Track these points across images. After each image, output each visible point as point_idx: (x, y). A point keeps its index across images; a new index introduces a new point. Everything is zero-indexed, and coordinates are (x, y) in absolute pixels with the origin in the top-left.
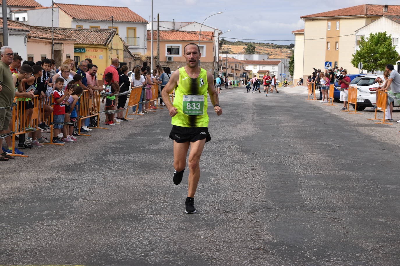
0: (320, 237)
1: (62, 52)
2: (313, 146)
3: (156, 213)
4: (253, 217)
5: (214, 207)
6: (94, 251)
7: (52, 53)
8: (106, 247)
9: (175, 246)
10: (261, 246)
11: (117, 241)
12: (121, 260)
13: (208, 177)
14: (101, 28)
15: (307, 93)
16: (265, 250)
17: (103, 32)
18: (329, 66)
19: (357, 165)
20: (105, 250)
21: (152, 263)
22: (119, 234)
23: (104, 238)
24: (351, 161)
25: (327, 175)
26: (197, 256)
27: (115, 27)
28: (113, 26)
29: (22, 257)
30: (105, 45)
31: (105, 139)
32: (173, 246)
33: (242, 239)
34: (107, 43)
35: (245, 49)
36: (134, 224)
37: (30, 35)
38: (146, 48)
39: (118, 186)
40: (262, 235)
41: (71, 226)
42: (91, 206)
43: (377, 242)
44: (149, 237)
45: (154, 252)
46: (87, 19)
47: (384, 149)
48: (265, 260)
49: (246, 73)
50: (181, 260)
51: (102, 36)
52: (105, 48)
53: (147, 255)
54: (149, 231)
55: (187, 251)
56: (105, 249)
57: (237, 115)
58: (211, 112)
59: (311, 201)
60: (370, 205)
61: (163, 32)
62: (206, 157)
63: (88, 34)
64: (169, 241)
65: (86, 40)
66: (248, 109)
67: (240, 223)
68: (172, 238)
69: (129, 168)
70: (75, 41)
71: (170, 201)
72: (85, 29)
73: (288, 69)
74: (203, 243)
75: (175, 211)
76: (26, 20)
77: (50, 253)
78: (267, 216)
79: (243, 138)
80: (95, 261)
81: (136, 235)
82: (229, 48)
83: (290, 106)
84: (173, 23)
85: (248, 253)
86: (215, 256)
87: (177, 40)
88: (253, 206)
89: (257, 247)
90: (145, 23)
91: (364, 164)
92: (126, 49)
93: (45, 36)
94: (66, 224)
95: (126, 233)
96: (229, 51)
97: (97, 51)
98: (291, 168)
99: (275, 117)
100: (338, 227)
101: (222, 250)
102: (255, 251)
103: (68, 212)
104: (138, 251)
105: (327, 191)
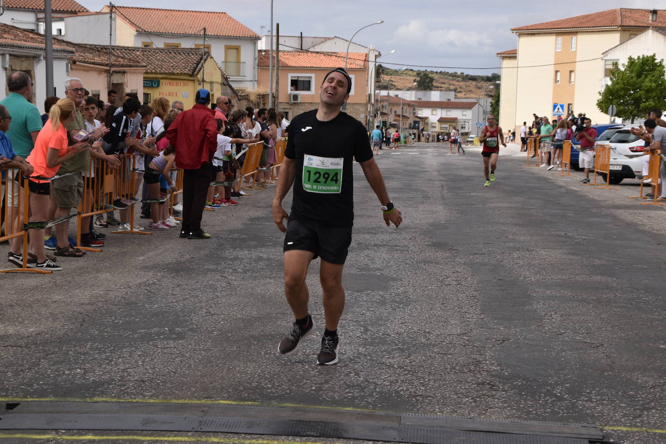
0: (572, 369)
1: (125, 87)
2: (545, 237)
3: (319, 333)
4: (468, 340)
5: (405, 326)
6: (241, 382)
8: (257, 377)
9: (359, 378)
10: (487, 380)
11: (271, 370)
12: (283, 395)
13: (388, 282)
14: (182, 47)
16: (493, 386)
17: (188, 54)
18: (561, 110)
19: (618, 267)
20: (257, 382)
21: (329, 400)
23: (251, 366)
24: (608, 261)
25: (573, 281)
26: (393, 392)
27: (206, 45)
29: (140, 388)
30: (192, 75)
32: (356, 378)
33: (456, 370)
34: (196, 72)
35: (417, 82)
37: (74, 58)
38: (256, 81)
39: (253, 294)
40: (485, 365)
41: (197, 349)
42: (220, 322)
43: (660, 376)
45: (329, 385)
46: (160, 32)
47: (658, 243)
48: (495, 398)
49: (418, 122)
50: (370, 397)
51: (187, 60)
52: (193, 80)
53: (319, 389)
55: (377, 385)
56: (256, 380)
57: (416, 190)
59: (552, 318)
60: (644, 325)
61: (285, 53)
62: (378, 254)
63: (165, 57)
64: (348, 370)
65: (161, 67)
66: (432, 180)
67: (449, 349)
68: (351, 366)
70: (145, 68)
72: (158, 49)
74: (399, 375)
76: (63, 33)
77: (178, 384)
78: (488, 339)
79: (432, 226)
80: (246, 395)
82: (391, 81)
84: (300, 38)
85: (468, 389)
86: (419, 391)
87: (307, 67)
88: (464, 324)
89: (479, 380)
90: (254, 38)
91: (629, 266)
92: (226, 82)
93: (97, 59)
94: (190, 346)
95: (281, 360)
96: (390, 86)
97: (179, 84)
98: (515, 271)
99: (477, 194)
100: (598, 356)
101: (428, 384)
102: (478, 386)
103: (188, 330)
104: (306, 383)
105: (575, 305)
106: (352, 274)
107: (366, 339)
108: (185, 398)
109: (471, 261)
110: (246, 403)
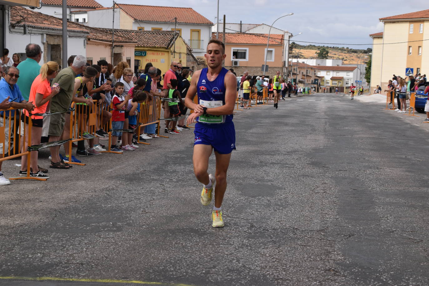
0: (397, 259)
1: (122, 55)
2: (392, 159)
4: (324, 235)
5: (280, 223)
6: (152, 266)
7: (112, 56)
8: (165, 262)
9: (239, 264)
10: (332, 267)
11: (176, 256)
12: (180, 276)
13: (275, 190)
14: (163, 30)
15: (386, 102)
16: (336, 272)
17: (165, 34)
18: (411, 72)
20: (164, 266)
21: (214, 281)
22: (179, 249)
23: (163, 253)
25: (406, 191)
26: (262, 276)
27: (178, 29)
28: (176, 28)
29: (78, 270)
30: (167, 48)
31: (165, 148)
32: (237, 264)
33: (311, 259)
34: (169, 47)
35: (318, 54)
36: (195, 239)
37: (89, 37)
39: (178, 198)
40: (333, 255)
41: (128, 239)
42: (150, 219)
44: (210, 253)
45: (215, 269)
46: (149, 21)
48: (336, 282)
49: (317, 80)
50: (244, 279)
52: (167, 52)
53: (208, 272)
54: (211, 246)
55: (251, 270)
56: (163, 264)
57: (307, 125)
58: (278, 121)
59: (388, 219)
61: (229, 35)
62: (273, 169)
63: (150, 37)
64: (232, 258)
65: (147, 43)
66: (320, 118)
67: (309, 241)
68: (235, 255)
69: (190, 179)
70: (136, 43)
71: (234, 215)
72: (146, 31)
73: (364, 76)
74: (269, 262)
75: (239, 226)
76: (86, 21)
77: (106, 266)
78: (339, 235)
79: (314, 150)
80: (153, 277)
81: (197, 251)
82: (300, 53)
83: (366, 115)
84: (240, 25)
85: (318, 274)
86: (281, 276)
87: (243, 43)
88: (323, 223)
89: (327, 267)
90: (210, 25)
92: (190, 52)
93: (104, 38)
94: (123, 237)
95: (186, 248)
96: (300, 56)
97: (159, 54)
98: (366, 184)
99: (349, 128)
100: (418, 249)
101: (289, 270)
102: (325, 272)
103: (126, 225)
104: (199, 268)
105: (406, 209)
106: (251, 184)
107: (250, 233)
108: (108, 278)
109: (336, 176)
110: (152, 283)
